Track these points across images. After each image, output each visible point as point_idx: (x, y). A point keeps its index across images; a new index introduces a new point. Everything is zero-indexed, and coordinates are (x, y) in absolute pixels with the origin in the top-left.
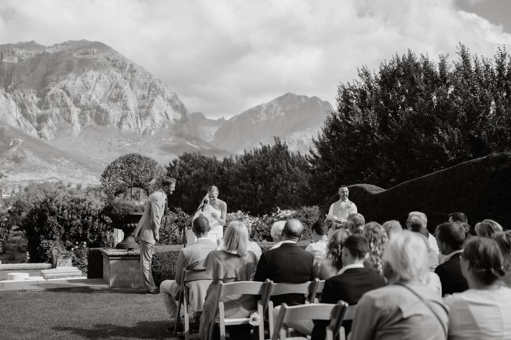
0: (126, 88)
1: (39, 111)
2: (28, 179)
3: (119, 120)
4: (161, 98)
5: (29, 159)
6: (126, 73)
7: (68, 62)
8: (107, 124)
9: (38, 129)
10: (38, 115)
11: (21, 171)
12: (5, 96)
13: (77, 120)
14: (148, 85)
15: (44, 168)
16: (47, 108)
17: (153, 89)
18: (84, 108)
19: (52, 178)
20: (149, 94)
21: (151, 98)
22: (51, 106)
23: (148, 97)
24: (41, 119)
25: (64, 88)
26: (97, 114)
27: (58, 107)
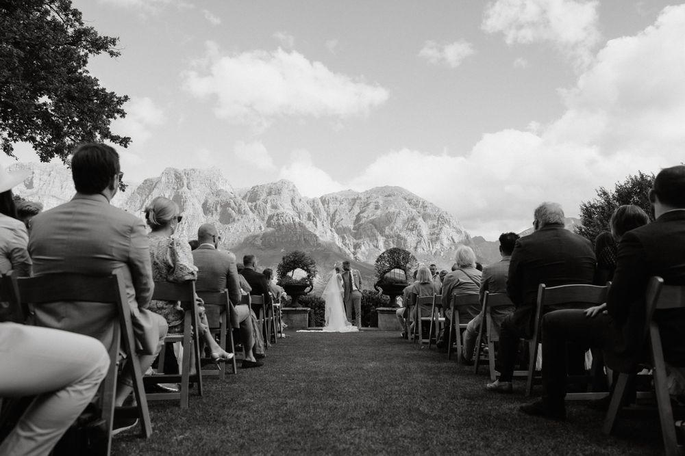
0: (420, 220)
1: (355, 241)
3: (415, 244)
4: (448, 226)
6: (419, 209)
9: (354, 254)
10: (354, 243)
12: (331, 230)
13: (383, 246)
14: (437, 217)
16: (360, 238)
17: (441, 220)
18: (387, 237)
20: (438, 223)
21: (440, 227)
22: (363, 236)
23: (437, 226)
24: (356, 246)
26: (398, 241)
27: (369, 237)
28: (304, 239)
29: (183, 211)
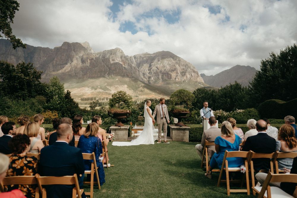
0: (177, 66)
1: (149, 75)
2: (145, 97)
3: (175, 77)
4: (190, 69)
5: (146, 91)
6: (177, 61)
7: (158, 58)
8: (171, 79)
9: (149, 81)
10: (148, 76)
11: (144, 95)
13: (161, 78)
14: (185, 65)
15: (150, 94)
17: (187, 66)
18: (163, 74)
19: (153, 97)
21: (186, 69)
24: (150, 78)
25: (157, 68)
26: (167, 75)
28: (127, 75)
29: (72, 62)
